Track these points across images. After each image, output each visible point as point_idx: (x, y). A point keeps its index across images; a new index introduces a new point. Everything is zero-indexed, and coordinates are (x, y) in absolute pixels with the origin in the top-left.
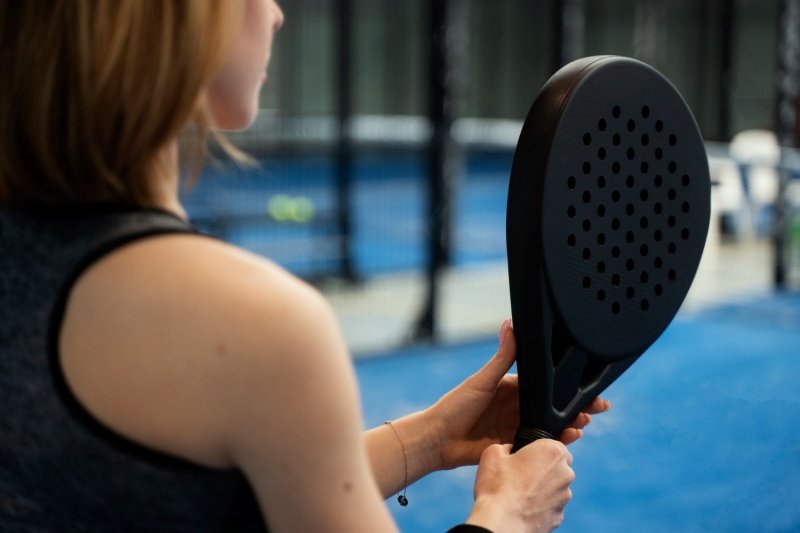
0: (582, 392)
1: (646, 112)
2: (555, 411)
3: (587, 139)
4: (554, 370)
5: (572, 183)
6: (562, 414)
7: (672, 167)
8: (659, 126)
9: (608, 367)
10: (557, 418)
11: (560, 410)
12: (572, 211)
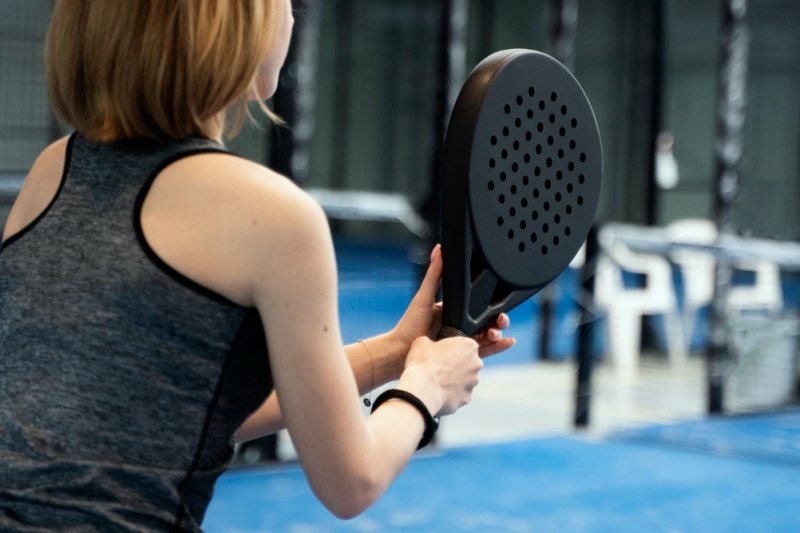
0: (491, 309)
1: (554, 97)
2: (470, 318)
3: (507, 109)
4: (470, 286)
5: (494, 141)
6: (476, 322)
7: (573, 145)
8: (564, 110)
9: (512, 294)
10: (471, 324)
11: (475, 317)
12: (492, 163)
